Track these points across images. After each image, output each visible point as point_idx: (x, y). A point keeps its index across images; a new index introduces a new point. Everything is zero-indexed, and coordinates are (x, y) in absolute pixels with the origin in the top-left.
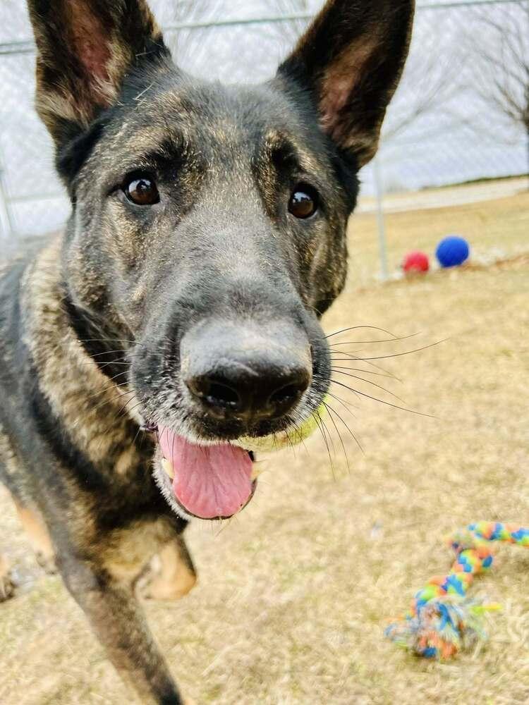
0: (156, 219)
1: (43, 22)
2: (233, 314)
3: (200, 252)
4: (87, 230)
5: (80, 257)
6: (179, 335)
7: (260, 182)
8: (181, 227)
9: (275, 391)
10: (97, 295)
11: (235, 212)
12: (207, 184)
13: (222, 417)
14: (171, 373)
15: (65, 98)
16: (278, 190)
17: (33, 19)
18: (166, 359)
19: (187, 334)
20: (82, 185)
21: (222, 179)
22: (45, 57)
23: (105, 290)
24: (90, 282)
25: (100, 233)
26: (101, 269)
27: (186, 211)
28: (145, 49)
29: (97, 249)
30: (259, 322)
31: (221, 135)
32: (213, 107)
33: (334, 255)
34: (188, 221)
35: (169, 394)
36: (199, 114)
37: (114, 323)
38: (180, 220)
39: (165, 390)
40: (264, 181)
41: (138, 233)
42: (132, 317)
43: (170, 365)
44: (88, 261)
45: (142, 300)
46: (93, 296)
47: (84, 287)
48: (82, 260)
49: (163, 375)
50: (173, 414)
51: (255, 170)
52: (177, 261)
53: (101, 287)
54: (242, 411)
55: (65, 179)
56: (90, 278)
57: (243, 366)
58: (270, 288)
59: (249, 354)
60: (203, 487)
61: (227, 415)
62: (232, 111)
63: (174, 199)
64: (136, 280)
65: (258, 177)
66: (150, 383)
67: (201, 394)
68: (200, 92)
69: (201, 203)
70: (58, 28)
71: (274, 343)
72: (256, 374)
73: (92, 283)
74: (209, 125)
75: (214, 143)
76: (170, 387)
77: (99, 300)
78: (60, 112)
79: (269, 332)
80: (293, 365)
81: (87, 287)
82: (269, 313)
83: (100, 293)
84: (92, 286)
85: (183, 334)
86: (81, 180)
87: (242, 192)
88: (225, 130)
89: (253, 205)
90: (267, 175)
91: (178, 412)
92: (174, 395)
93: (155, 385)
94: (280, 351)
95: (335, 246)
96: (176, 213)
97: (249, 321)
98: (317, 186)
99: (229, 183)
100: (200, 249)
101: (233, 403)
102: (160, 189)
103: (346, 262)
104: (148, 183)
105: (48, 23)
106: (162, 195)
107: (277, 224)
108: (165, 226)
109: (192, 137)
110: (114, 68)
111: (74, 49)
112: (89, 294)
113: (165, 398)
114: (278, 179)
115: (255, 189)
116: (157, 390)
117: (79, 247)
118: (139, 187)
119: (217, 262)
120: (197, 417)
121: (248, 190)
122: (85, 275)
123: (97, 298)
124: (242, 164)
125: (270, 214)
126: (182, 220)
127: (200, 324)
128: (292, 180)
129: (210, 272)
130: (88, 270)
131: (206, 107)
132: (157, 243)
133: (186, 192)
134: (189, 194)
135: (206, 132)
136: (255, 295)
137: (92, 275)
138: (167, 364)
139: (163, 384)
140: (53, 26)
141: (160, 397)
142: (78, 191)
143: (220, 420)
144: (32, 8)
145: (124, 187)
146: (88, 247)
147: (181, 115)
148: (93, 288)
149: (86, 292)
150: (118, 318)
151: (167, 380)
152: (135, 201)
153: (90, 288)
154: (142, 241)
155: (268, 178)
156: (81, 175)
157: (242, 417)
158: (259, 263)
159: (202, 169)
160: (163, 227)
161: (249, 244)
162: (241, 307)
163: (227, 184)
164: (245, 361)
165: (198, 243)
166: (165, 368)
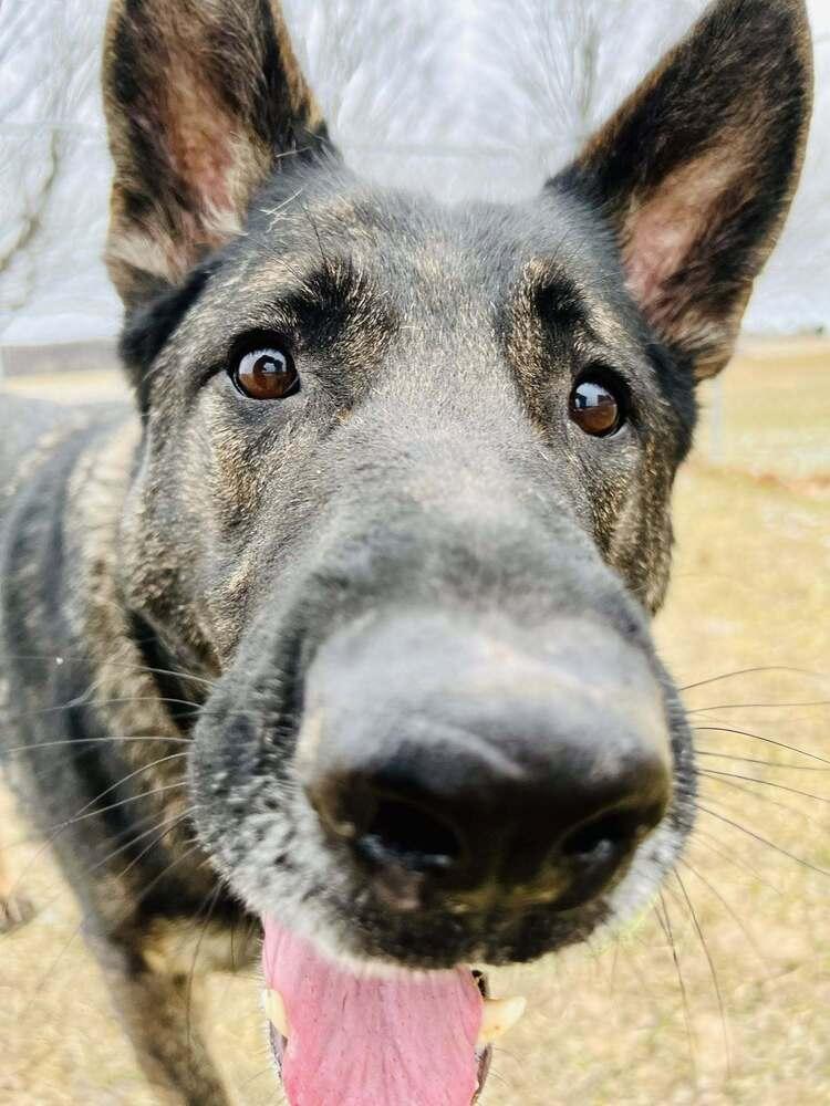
0: (288, 427)
1: (127, 115)
2: (449, 598)
3: (376, 472)
4: (158, 461)
5: (141, 509)
6: (304, 656)
7: (512, 350)
8: (339, 434)
9: (572, 830)
10: (161, 587)
11: (459, 404)
12: (400, 352)
13: (409, 904)
14: (275, 767)
15: (154, 239)
16: (547, 368)
17: (108, 110)
18: (267, 725)
19: (323, 650)
20: (160, 381)
21: (431, 344)
22: (123, 171)
23: (176, 577)
24: (151, 559)
25: (179, 463)
26: (171, 537)
27: (350, 405)
28: (294, 144)
29: (169, 496)
30: (522, 619)
31: (431, 267)
32: (419, 222)
33: (651, 535)
34: (355, 422)
35: (270, 824)
36: (389, 230)
37: (192, 644)
38: (337, 422)
39: (258, 812)
40: (520, 350)
41: (247, 455)
42: (222, 625)
43: (276, 742)
44: (152, 518)
45: (245, 591)
46: (152, 588)
47: (139, 568)
48: (143, 516)
49: (258, 771)
50: (280, 880)
51: (502, 326)
52: (324, 498)
53: (168, 572)
54: (470, 883)
55: (134, 372)
56: (150, 552)
57: (476, 746)
58: (544, 542)
59: (493, 708)
60: (357, 1073)
61: (425, 896)
62: (455, 230)
63: (326, 383)
64: (240, 551)
65: (508, 341)
66: (222, 792)
67: (346, 829)
68: (394, 198)
69: (386, 389)
70: (154, 127)
71: (568, 679)
72: (513, 770)
73: (154, 562)
74: (407, 249)
75: (417, 278)
76: (272, 805)
77: (163, 597)
78: (141, 263)
79: (551, 647)
80: (626, 745)
81: (145, 568)
82: (547, 600)
83: (166, 583)
84: (154, 568)
85: (313, 653)
86: (158, 373)
87: (474, 369)
88: (441, 261)
89: (498, 395)
90: (525, 337)
91: (293, 879)
92: (280, 830)
93: (235, 799)
94: (588, 703)
95: (653, 517)
96: (330, 411)
97: (496, 618)
98: (628, 375)
99: (446, 353)
100: (375, 467)
101: (442, 860)
102: (300, 365)
103: (669, 554)
104: (279, 356)
105: (135, 117)
106: (304, 377)
107: (547, 436)
108: (306, 438)
109: (372, 267)
110: (238, 184)
111: (184, 165)
112: (146, 583)
113: (261, 833)
114: (548, 349)
115: (501, 365)
116: (240, 812)
117: (142, 491)
118: (259, 365)
119: (413, 487)
120: (333, 900)
121: (487, 365)
122: (142, 546)
123: (159, 593)
124: (475, 318)
125: (532, 412)
126: (343, 421)
127: (359, 624)
128: (575, 356)
129: (396, 505)
130: (149, 537)
131: (405, 220)
132: (287, 473)
133: (353, 369)
134: (359, 373)
135: (401, 260)
136: (506, 554)
137: (155, 546)
138: (268, 739)
139: (254, 795)
140: (143, 122)
141: (247, 834)
142: (153, 392)
143: (406, 915)
144: (107, 93)
145: (231, 365)
146: (154, 492)
147: (353, 231)
148: (155, 572)
149: (142, 579)
150: (200, 635)
151: (266, 784)
152: (249, 394)
153: (149, 573)
154: (253, 470)
155: (529, 343)
156: (160, 363)
157: (471, 904)
158: (515, 491)
159: (389, 324)
160: (300, 439)
161: (491, 461)
162: (473, 584)
163: (443, 353)
164: (480, 728)
165: (370, 456)
166: (264, 751)
